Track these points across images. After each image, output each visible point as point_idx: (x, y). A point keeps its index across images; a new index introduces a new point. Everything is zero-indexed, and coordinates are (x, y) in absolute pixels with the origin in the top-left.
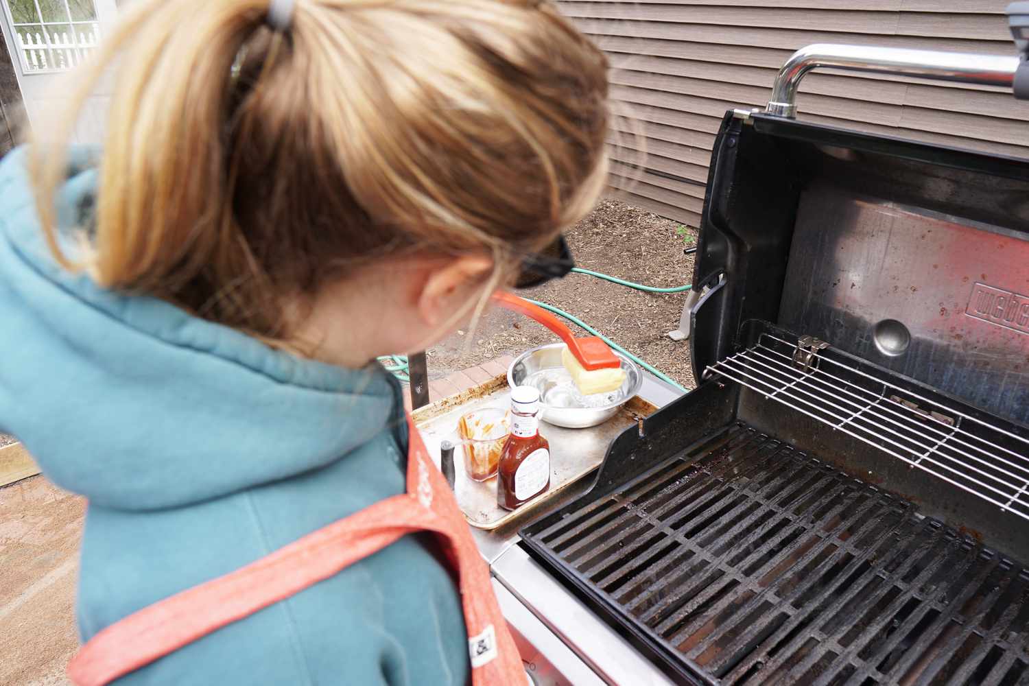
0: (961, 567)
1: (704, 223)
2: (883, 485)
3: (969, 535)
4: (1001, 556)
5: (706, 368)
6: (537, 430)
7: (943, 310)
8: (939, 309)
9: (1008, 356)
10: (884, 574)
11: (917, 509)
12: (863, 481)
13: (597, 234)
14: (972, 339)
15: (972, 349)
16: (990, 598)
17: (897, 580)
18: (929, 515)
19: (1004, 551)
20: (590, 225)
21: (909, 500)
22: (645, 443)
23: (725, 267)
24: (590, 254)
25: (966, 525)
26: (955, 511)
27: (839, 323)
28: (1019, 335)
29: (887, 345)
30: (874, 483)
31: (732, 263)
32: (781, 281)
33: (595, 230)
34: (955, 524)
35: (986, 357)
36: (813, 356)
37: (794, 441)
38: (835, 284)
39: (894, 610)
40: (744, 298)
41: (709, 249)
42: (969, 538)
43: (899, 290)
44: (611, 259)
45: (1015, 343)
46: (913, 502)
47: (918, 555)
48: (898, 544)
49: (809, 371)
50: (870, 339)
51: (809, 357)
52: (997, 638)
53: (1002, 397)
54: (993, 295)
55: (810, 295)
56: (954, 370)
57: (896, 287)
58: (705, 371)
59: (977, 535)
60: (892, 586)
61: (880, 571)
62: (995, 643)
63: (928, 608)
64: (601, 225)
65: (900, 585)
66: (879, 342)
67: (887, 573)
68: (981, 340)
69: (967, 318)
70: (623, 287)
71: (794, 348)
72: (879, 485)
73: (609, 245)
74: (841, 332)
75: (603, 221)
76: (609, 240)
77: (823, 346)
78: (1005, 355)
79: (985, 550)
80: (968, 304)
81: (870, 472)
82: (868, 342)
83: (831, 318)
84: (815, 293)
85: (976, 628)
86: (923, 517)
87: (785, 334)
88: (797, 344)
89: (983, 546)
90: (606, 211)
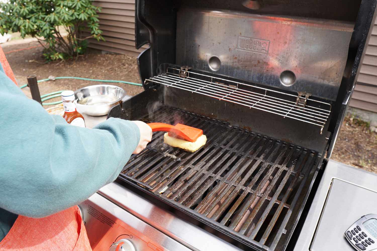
0: (244, 138)
1: (136, 20)
2: (217, 118)
3: (247, 129)
4: (257, 134)
5: (145, 80)
6: (75, 109)
7: (230, 49)
8: (228, 49)
9: (252, 62)
10: (217, 144)
11: (229, 124)
12: (210, 117)
13: (125, 68)
14: (240, 58)
15: (241, 62)
16: (254, 146)
17: (221, 145)
18: (234, 125)
19: (258, 132)
20: (122, 66)
21: (226, 121)
22: (125, 113)
23: (149, 41)
24: (122, 75)
25: (246, 126)
26: (241, 121)
27: (196, 62)
28: (254, 53)
29: (213, 67)
30: (214, 118)
31: (152, 39)
32: (175, 49)
33: (124, 67)
34: (242, 126)
35: (245, 64)
36: (186, 72)
37: (185, 109)
38: (193, 47)
39: (220, 155)
40: (158, 53)
41: (141, 32)
42: (247, 130)
43: (215, 44)
44: (131, 76)
45: (254, 57)
46: (228, 122)
47: (229, 137)
48: (222, 135)
49: (186, 78)
50: (207, 65)
51: (185, 73)
52: (255, 157)
53: (252, 78)
54: (244, 40)
55: (185, 53)
56: (236, 71)
57: (213, 44)
58: (145, 81)
59: (249, 129)
60: (219, 148)
61: (215, 144)
62: (254, 158)
63: (232, 152)
64: (127, 65)
65: (222, 147)
66: (210, 65)
67: (218, 144)
68: (243, 58)
69: (237, 50)
70: (136, 86)
71: (179, 71)
72: (216, 118)
73: (130, 72)
74: (198, 65)
75: (127, 64)
76: (130, 70)
77: (190, 68)
78: (251, 62)
79: (252, 133)
80: (237, 45)
81: (212, 114)
82: (207, 67)
83: (194, 60)
84: (187, 52)
85: (248, 155)
86: (231, 126)
87: (176, 66)
88: (180, 69)
89: (252, 132)
90: (128, 60)
